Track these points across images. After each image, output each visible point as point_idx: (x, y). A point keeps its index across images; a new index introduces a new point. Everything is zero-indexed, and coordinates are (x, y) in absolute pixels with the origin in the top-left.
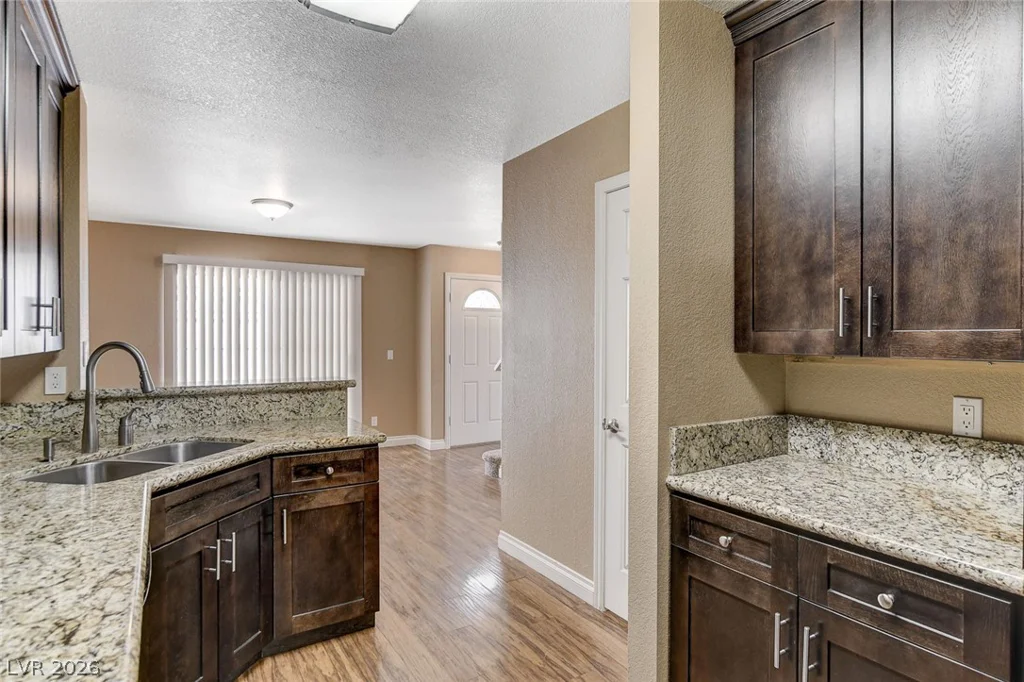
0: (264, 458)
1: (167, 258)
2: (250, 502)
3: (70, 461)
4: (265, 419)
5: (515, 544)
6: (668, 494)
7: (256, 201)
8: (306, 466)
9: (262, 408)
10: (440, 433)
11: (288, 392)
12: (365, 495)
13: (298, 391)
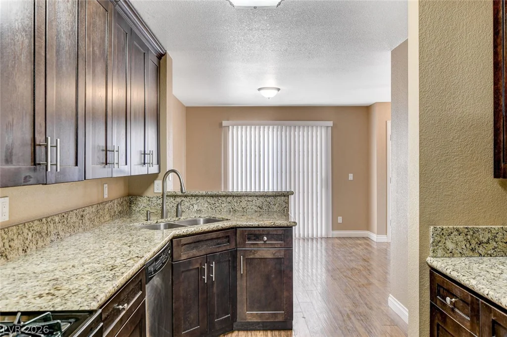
0: (232, 228)
1: (225, 123)
2: (224, 249)
3: (155, 221)
4: (245, 210)
5: (397, 305)
6: (429, 269)
7: (259, 89)
8: (254, 234)
9: (244, 204)
10: (383, 230)
11: (256, 196)
12: (285, 254)
13: (262, 196)
